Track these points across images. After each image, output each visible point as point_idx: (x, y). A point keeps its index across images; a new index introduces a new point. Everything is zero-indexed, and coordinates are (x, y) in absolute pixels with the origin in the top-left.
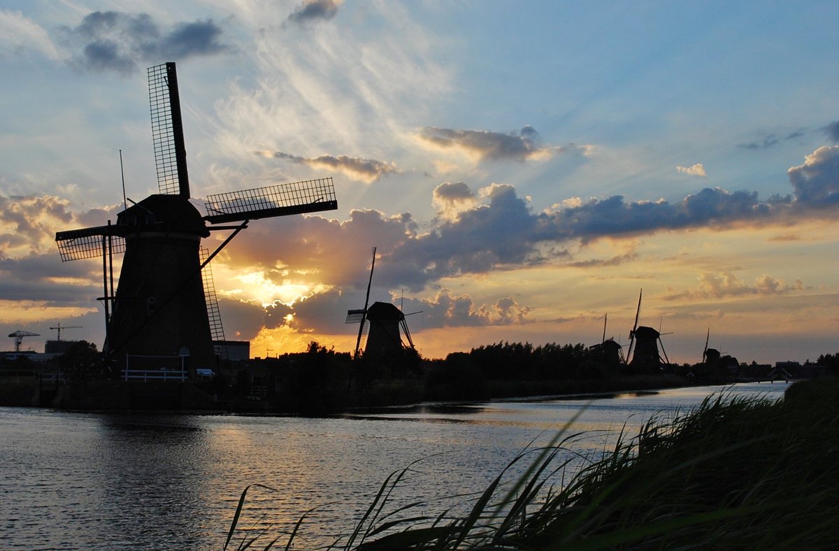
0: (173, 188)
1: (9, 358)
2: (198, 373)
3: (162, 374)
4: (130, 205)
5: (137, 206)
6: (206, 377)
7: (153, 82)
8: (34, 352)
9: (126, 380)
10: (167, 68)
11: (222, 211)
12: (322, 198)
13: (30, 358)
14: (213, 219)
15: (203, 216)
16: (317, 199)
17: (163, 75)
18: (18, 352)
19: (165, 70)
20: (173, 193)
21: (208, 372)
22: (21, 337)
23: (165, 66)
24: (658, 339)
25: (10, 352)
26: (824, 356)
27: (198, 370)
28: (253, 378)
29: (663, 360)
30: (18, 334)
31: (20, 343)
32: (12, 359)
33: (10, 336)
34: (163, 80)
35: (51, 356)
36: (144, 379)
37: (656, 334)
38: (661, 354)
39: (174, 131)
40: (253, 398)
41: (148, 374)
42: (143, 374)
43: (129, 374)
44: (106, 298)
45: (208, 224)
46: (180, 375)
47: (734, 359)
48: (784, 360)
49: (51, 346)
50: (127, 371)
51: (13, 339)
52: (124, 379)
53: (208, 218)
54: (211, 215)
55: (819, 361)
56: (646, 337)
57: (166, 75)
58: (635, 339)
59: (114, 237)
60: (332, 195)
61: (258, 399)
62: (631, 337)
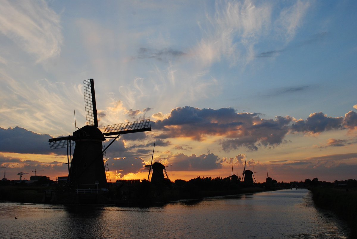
0: (92, 123)
1: (18, 182)
2: (102, 190)
3: (90, 191)
4: (77, 129)
5: (80, 130)
6: (105, 192)
7: (85, 86)
8: (27, 180)
9: (77, 193)
10: (91, 81)
11: (109, 131)
12: (146, 127)
13: (25, 182)
14: (106, 134)
15: (103, 133)
16: (144, 127)
17: (89, 83)
18: (21, 180)
19: (90, 82)
20: (92, 125)
21: (105, 190)
22: (22, 174)
23: (90, 80)
24: (252, 175)
25: (18, 180)
26: (307, 179)
27: (102, 189)
28: (123, 192)
29: (254, 181)
30: (21, 174)
31: (22, 177)
32: (19, 182)
33: (18, 174)
34: (89, 85)
35: (33, 181)
36: (84, 193)
37: (252, 173)
38: (253, 180)
39: (93, 103)
40: (123, 199)
41: (85, 191)
42: (83, 191)
43: (79, 191)
44: (68, 163)
45: (105, 136)
46: (96, 191)
47: (276, 181)
48: (293, 181)
49: (32, 178)
50: (78, 190)
51: (19, 175)
52: (77, 192)
53: (105, 134)
54: (106, 133)
55: (305, 181)
56: (248, 174)
57: (90, 83)
58: (244, 174)
59: (71, 141)
60: (150, 125)
61: (125, 200)
62: (243, 174)
